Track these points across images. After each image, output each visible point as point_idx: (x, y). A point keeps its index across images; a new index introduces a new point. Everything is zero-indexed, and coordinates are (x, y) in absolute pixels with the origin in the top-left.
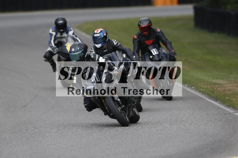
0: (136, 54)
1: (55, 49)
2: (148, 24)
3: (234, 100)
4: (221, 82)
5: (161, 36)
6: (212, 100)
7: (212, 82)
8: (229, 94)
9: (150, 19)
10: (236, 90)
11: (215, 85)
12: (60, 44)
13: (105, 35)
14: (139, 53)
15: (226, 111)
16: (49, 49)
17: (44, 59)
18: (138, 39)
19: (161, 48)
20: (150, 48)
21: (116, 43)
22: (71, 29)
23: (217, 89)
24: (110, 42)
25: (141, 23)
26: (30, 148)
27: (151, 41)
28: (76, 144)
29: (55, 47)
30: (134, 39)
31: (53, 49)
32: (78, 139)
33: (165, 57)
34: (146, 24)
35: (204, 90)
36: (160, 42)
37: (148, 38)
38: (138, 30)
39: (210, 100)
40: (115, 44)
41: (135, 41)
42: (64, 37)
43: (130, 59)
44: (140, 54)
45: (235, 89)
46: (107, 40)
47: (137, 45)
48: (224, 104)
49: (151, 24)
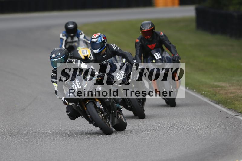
0: (138, 58)
2: (151, 27)
3: (236, 103)
4: (224, 84)
5: (164, 40)
6: (214, 103)
7: (214, 84)
8: (231, 97)
9: (153, 22)
10: (239, 93)
11: (217, 87)
13: (103, 39)
14: (141, 57)
15: (229, 114)
18: (140, 43)
20: (153, 51)
23: (219, 92)
24: (109, 47)
25: (143, 27)
26: (29, 152)
27: (154, 45)
28: (76, 148)
30: (136, 43)
32: (78, 143)
34: (148, 28)
35: (206, 93)
36: (163, 46)
37: (150, 42)
38: (140, 34)
39: (212, 103)
40: (115, 49)
41: (137, 45)
42: (75, 42)
44: (142, 58)
45: (237, 91)
46: (105, 46)
47: (140, 49)
48: (226, 107)
49: (154, 27)
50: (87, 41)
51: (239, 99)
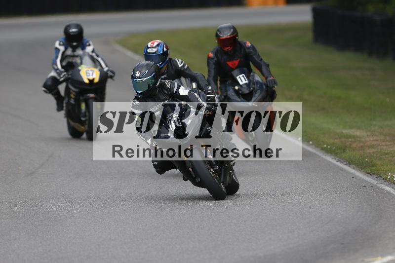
0: (212, 82)
1: (61, 74)
2: (232, 34)
3: (379, 162)
4: (358, 133)
5: (252, 54)
6: (341, 163)
7: (342, 133)
8: (370, 153)
10: (382, 147)
11: (347, 138)
12: (71, 66)
13: (165, 49)
14: (217, 81)
15: (366, 181)
16: (53, 74)
17: (44, 89)
18: (216, 59)
19: (252, 74)
20: (235, 72)
21: (182, 64)
22: (91, 43)
23: (350, 145)
24: (172, 63)
25: (220, 32)
27: (236, 62)
29: (62, 70)
30: (209, 59)
31: (59, 74)
33: (259, 87)
34: (229, 35)
35: (329, 147)
36: (251, 64)
37: (231, 57)
38: (214, 44)
39: (339, 164)
40: (180, 66)
41: (210, 61)
43: (202, 91)
44: (219, 82)
45: (381, 144)
46: (168, 59)
47: (215, 68)
48: (362, 169)
49: (237, 34)
50: (96, 57)
51: (384, 156)
